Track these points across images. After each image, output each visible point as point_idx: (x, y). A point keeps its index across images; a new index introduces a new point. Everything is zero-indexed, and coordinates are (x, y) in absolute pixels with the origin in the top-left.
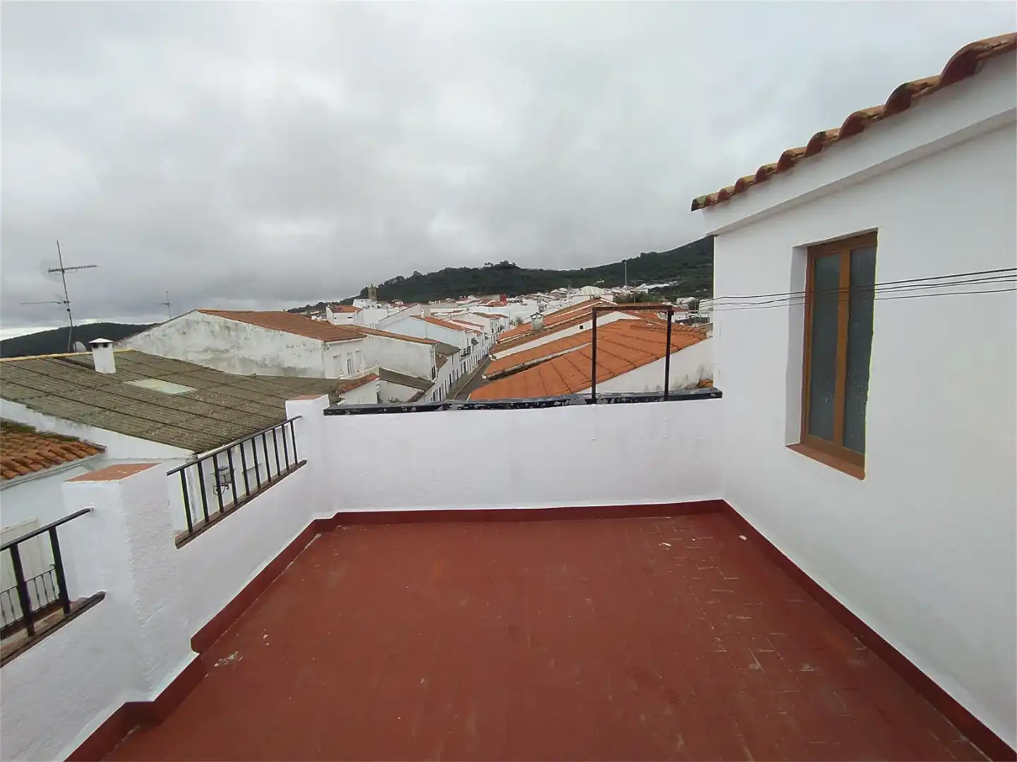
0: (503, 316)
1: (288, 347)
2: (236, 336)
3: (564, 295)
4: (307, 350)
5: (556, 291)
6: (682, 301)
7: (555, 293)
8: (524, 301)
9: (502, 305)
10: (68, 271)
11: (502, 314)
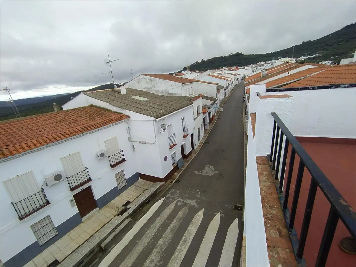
0: (238, 74)
1: (170, 86)
2: (154, 83)
3: (263, 65)
4: (176, 87)
5: (259, 63)
6: (323, 63)
7: (259, 64)
8: (246, 68)
9: (237, 70)
10: (112, 62)
11: (239, 74)
